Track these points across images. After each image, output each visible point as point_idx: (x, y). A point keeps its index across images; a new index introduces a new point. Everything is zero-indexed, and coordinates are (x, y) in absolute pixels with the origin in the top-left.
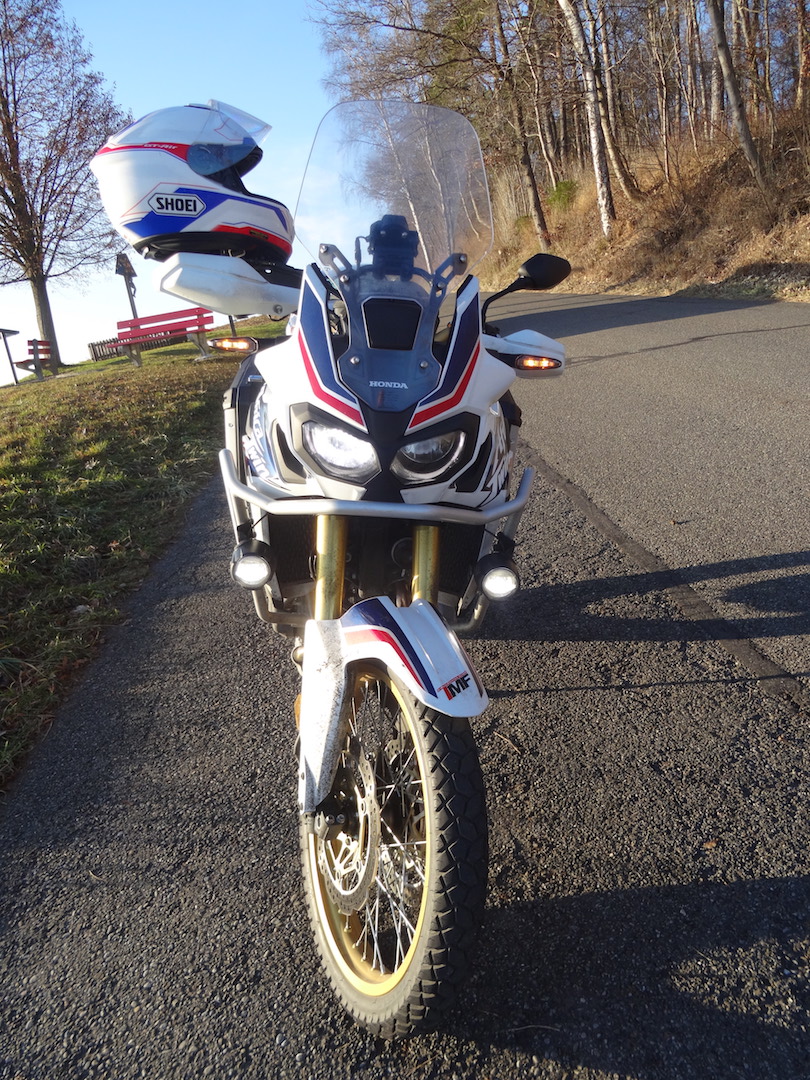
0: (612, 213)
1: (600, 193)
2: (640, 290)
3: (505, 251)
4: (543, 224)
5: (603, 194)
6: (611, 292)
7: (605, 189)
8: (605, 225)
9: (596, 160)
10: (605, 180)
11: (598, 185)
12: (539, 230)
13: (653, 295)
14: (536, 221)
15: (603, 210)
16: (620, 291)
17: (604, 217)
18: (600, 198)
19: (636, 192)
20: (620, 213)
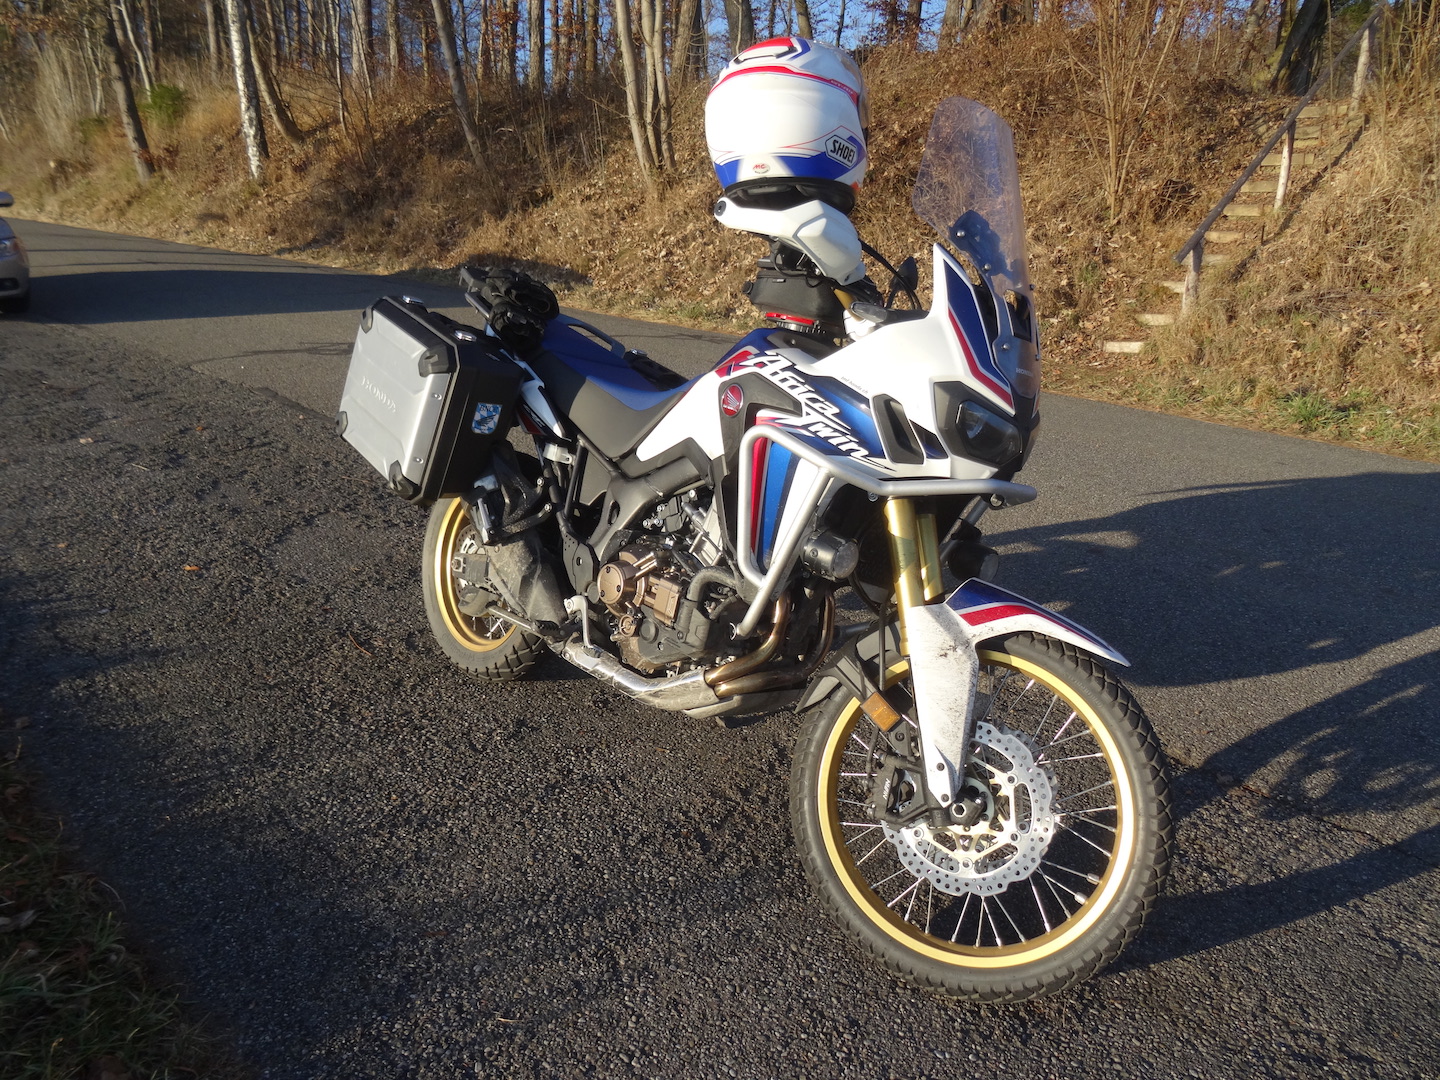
0: (263, 147)
1: (245, 117)
2: (335, 261)
3: (61, 164)
4: (141, 138)
5: (250, 119)
6: (287, 256)
7: (254, 115)
8: (254, 163)
9: (239, 72)
10: (254, 101)
11: (243, 107)
12: (134, 146)
13: (361, 271)
14: (130, 133)
15: (250, 141)
16: (306, 257)
17: (252, 151)
18: (246, 124)
19: (291, 127)
20: (274, 151)
